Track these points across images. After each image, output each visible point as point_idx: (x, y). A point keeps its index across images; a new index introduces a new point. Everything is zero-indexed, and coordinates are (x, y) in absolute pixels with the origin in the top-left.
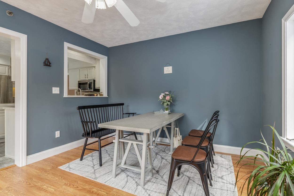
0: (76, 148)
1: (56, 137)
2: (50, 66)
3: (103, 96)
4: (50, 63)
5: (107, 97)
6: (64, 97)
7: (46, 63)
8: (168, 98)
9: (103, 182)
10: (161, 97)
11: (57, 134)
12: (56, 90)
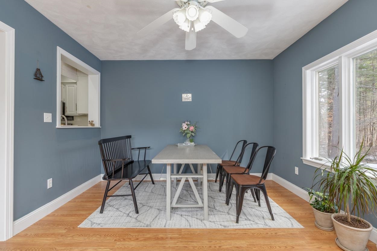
0: (69, 202)
1: (48, 188)
2: (42, 80)
3: (94, 126)
4: (42, 77)
5: (100, 128)
6: (57, 127)
7: (38, 76)
8: (192, 128)
9: (162, 227)
10: (185, 127)
11: (50, 183)
12: (47, 118)
